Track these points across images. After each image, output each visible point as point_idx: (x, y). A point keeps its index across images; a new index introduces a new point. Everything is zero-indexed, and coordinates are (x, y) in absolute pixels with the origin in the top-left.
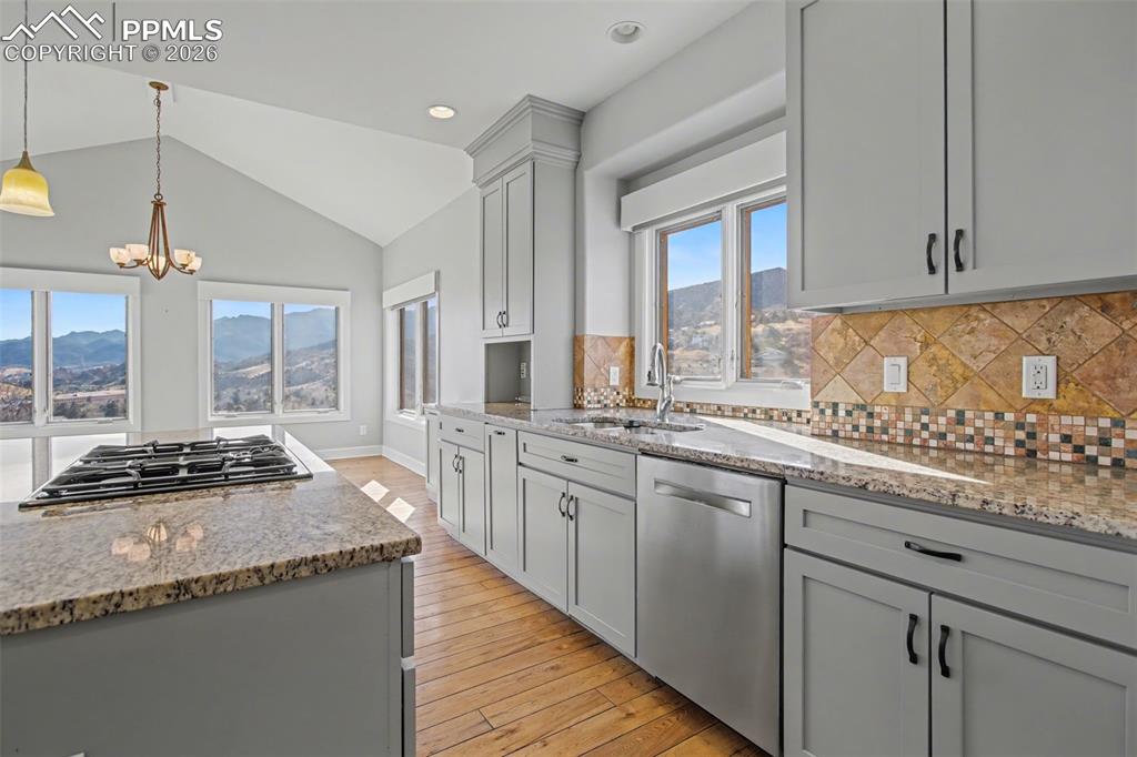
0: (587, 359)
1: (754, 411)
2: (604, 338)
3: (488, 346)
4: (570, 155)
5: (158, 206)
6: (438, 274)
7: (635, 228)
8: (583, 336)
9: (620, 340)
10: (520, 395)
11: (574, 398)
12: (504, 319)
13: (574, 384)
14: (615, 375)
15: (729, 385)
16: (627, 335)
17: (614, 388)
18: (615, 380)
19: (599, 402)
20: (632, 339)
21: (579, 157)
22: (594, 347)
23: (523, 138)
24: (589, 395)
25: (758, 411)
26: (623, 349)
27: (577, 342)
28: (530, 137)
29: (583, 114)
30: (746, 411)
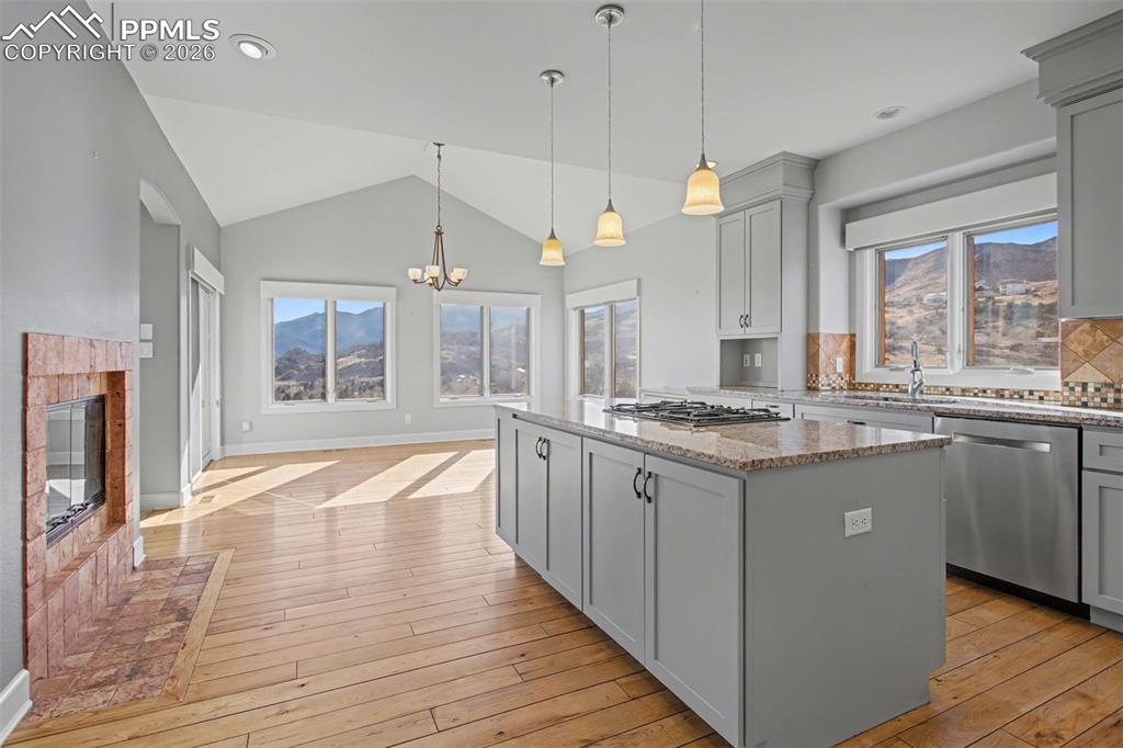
0: (821, 350)
1: (985, 391)
2: (833, 335)
3: (722, 341)
4: (806, 194)
5: (439, 233)
6: (639, 281)
7: (856, 249)
8: (818, 334)
9: (843, 336)
10: (742, 380)
11: (808, 382)
12: (746, 321)
13: (808, 371)
14: (840, 363)
15: (957, 371)
16: (846, 332)
17: (840, 375)
18: (840, 369)
19: (829, 385)
20: (853, 336)
21: (813, 194)
22: (826, 341)
23: (776, 182)
24: (822, 379)
25: (989, 391)
26: (845, 345)
27: (811, 340)
28: (782, 182)
29: (818, 161)
30: (976, 391)
